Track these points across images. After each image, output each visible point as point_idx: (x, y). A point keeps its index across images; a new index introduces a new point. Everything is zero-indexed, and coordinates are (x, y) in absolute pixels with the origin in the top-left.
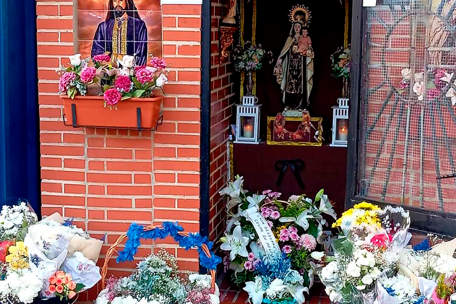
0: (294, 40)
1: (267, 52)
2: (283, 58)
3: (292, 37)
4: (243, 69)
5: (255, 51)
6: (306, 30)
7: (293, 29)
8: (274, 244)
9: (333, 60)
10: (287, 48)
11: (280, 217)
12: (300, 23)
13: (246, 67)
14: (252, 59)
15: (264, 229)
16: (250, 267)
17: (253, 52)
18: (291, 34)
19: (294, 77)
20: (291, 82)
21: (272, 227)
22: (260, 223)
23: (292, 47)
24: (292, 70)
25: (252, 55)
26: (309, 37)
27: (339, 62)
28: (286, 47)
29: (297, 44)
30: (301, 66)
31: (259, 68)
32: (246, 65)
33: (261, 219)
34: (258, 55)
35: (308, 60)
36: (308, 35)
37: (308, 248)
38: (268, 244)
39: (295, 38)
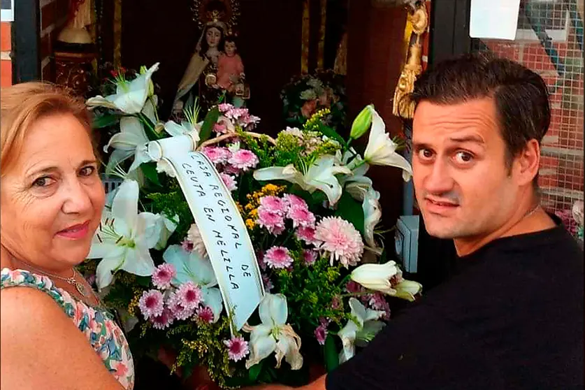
0: (207, 61)
2: (185, 98)
3: (201, 55)
6: (233, 43)
7: (205, 39)
8: (237, 236)
9: (286, 101)
10: (193, 80)
11: (257, 166)
12: (219, 28)
16: (158, 311)
18: (199, 48)
23: (203, 77)
26: (236, 55)
27: (302, 106)
28: (191, 76)
29: (215, 72)
35: (239, 104)
36: (235, 52)
37: (340, 256)
38: (217, 234)
39: (208, 58)
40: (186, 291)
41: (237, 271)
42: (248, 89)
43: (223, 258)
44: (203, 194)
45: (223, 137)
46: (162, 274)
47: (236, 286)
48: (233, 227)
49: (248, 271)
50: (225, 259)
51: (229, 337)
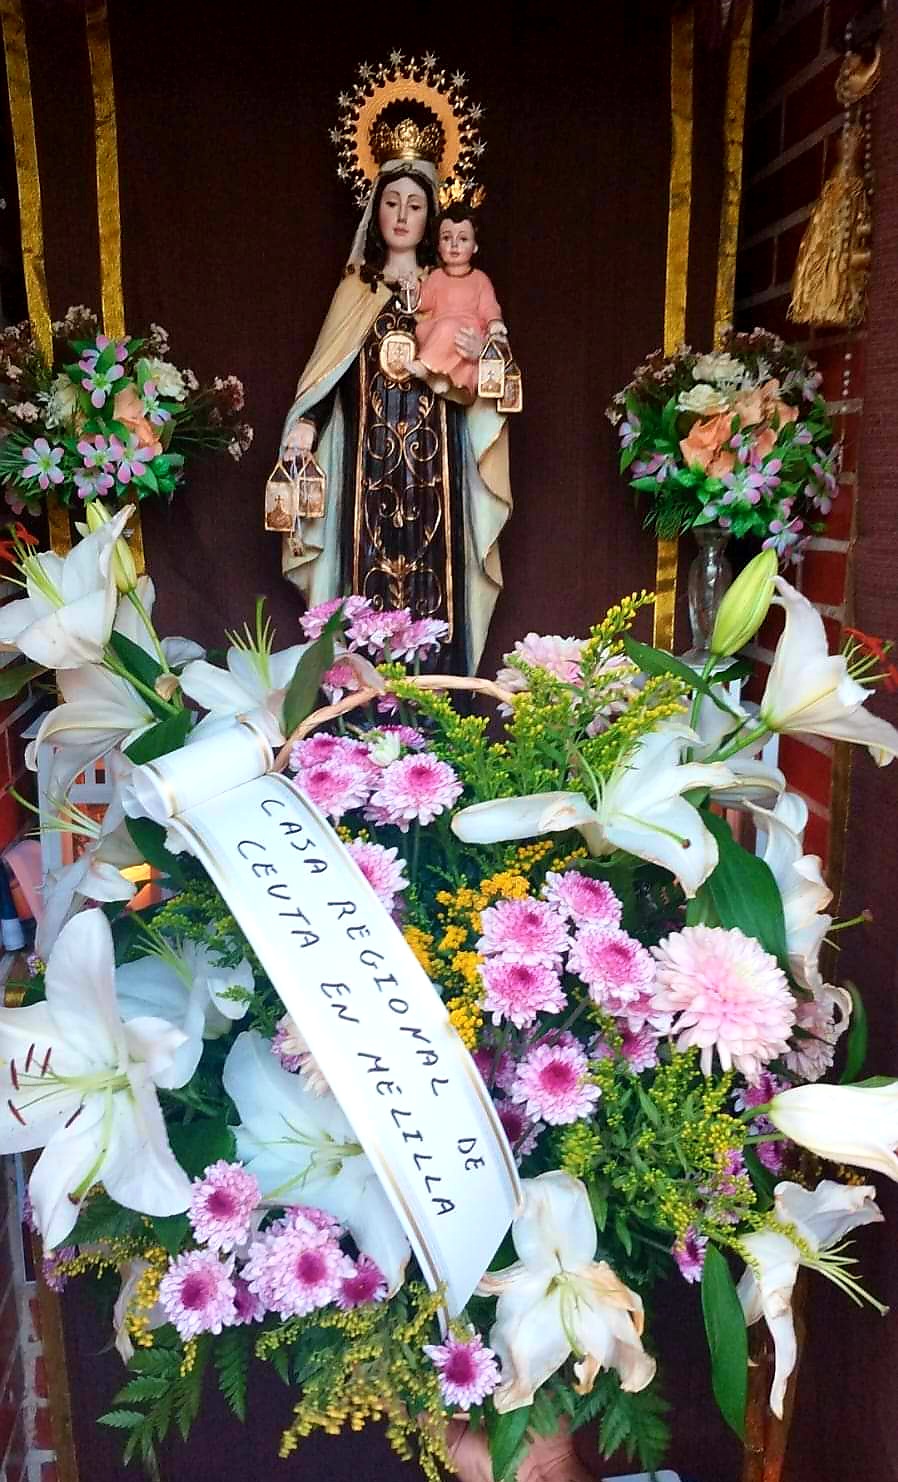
0: (384, 295)
1: (206, 379)
2: (319, 415)
3: (365, 278)
4: (60, 488)
5: (130, 369)
6: (466, 226)
7: (376, 221)
8: (431, 1058)
10: (342, 354)
11: (460, 804)
13: (78, 480)
14: (115, 426)
15: (325, 922)
17: (116, 372)
18: (356, 258)
19: (398, 542)
20: (381, 574)
21: (400, 895)
22: (291, 868)
23: (372, 344)
24: (383, 493)
25: (109, 399)
26: (481, 274)
27: (684, 434)
28: (338, 344)
29: (409, 325)
30: (438, 471)
31: (166, 482)
32: (73, 462)
33: (292, 828)
34: (150, 397)
35: (485, 431)
36: (475, 262)
37: (734, 1057)
38: (371, 1063)
39: (389, 286)
40: (295, 1258)
41: (447, 1162)
42: (517, 378)
43: (400, 1132)
44: (311, 940)
45: (352, 702)
46: (220, 1204)
47: (446, 1205)
48: (416, 1032)
49: (474, 1155)
50: (406, 1135)
51: (436, 1338)
